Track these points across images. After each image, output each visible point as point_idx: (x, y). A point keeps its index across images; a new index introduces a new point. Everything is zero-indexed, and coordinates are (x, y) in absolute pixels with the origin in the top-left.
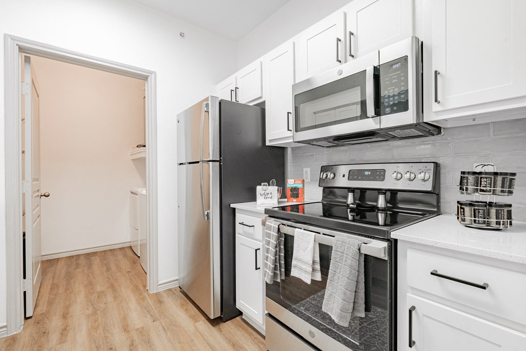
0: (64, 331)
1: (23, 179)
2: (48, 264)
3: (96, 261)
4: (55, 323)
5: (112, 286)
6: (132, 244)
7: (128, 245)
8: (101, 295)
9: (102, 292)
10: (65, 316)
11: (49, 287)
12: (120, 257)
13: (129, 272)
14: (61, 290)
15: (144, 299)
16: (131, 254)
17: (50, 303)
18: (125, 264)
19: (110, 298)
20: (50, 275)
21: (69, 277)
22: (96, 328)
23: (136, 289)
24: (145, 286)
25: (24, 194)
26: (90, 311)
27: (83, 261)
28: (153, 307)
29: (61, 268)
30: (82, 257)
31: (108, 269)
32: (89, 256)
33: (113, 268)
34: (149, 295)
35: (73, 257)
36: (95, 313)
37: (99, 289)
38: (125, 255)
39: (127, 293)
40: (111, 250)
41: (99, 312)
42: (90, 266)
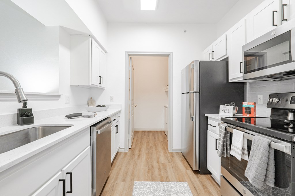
0: (139, 156)
1: (129, 100)
2: (136, 132)
3: (151, 134)
4: (137, 152)
5: (155, 145)
6: (165, 130)
7: (163, 130)
8: (151, 147)
9: (152, 146)
10: (140, 151)
11: (136, 140)
12: (160, 135)
13: (162, 141)
14: (139, 142)
15: (166, 153)
16: (164, 134)
17: (136, 146)
18: (161, 138)
19: (154, 150)
20: (136, 136)
21: (142, 138)
22: (149, 158)
23: (164, 148)
24: (167, 148)
25: (129, 105)
26: (147, 152)
27: (146, 133)
28: (169, 157)
29: (140, 134)
30: (146, 132)
31: (155, 138)
32: (149, 132)
33: (157, 138)
34: (168, 152)
35: (143, 131)
36: (148, 153)
37: (151, 145)
38: (161, 134)
39: (160, 149)
40: (156, 131)
41: (150, 153)
42: (149, 136)
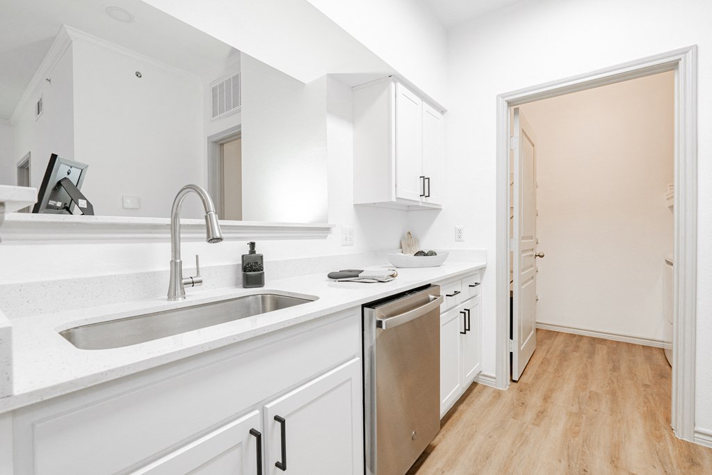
0: (541, 414)
1: (512, 237)
2: (544, 335)
3: (602, 351)
4: (535, 400)
5: (613, 394)
6: (666, 346)
7: (660, 345)
8: (593, 397)
9: (597, 394)
10: (546, 399)
11: (541, 360)
12: (640, 359)
13: (647, 386)
14: (551, 369)
15: (660, 438)
16: (662, 362)
17: (537, 377)
18: (644, 372)
19: (604, 407)
20: (545, 347)
21: (564, 357)
22: (576, 434)
23: (650, 416)
24: (668, 420)
25: (512, 253)
26: (575, 409)
27: (584, 345)
28: (674, 461)
29: (558, 343)
30: (585, 340)
31: (615, 369)
32: (594, 341)
33: (624, 368)
34: (672, 438)
35: (575, 335)
36: (579, 414)
37: (593, 388)
38: (649, 359)
39: (633, 411)
40: (628, 344)
41: (584, 416)
42: (592, 354)
